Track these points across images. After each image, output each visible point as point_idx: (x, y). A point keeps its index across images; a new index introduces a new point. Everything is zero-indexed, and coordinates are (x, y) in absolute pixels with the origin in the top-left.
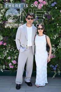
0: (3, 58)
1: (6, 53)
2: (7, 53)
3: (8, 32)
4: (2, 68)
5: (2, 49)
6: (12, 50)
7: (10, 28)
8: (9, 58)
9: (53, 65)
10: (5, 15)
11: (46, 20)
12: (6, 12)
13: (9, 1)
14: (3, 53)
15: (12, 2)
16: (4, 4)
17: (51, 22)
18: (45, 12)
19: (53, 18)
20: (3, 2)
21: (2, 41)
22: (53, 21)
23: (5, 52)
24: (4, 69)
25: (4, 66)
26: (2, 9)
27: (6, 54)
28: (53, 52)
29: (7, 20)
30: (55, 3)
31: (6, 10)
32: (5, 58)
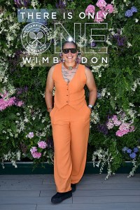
0: (16, 135)
1: (22, 124)
2: (26, 124)
3: (27, 75)
4: (15, 159)
5: (13, 116)
6: (38, 116)
7: (30, 68)
8: (31, 135)
9: (130, 148)
10: (18, 37)
11: (115, 49)
12: (20, 31)
13: (29, 6)
14: (16, 124)
15: (36, 6)
16: (16, 12)
17: (126, 52)
18: (111, 31)
19: (129, 45)
20: (14, 8)
21: (12, 96)
22: (130, 51)
23: (20, 121)
24: (19, 159)
25: (19, 154)
26: (12, 23)
27: (23, 127)
28: (131, 119)
29: (24, 50)
30: (134, 10)
31: (22, 26)
32: (21, 135)
